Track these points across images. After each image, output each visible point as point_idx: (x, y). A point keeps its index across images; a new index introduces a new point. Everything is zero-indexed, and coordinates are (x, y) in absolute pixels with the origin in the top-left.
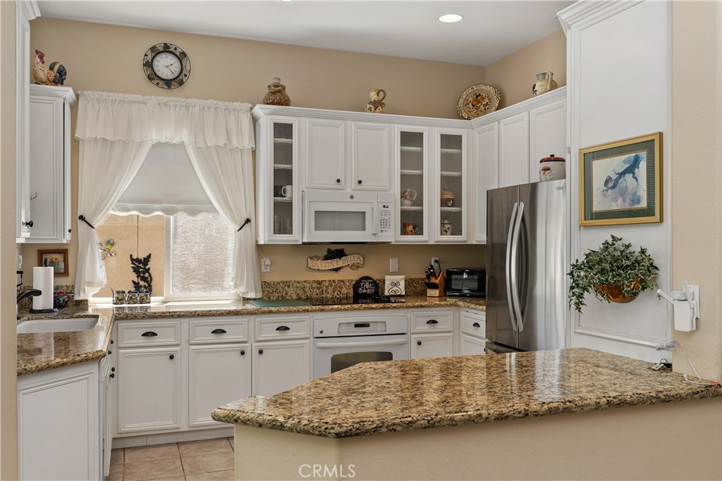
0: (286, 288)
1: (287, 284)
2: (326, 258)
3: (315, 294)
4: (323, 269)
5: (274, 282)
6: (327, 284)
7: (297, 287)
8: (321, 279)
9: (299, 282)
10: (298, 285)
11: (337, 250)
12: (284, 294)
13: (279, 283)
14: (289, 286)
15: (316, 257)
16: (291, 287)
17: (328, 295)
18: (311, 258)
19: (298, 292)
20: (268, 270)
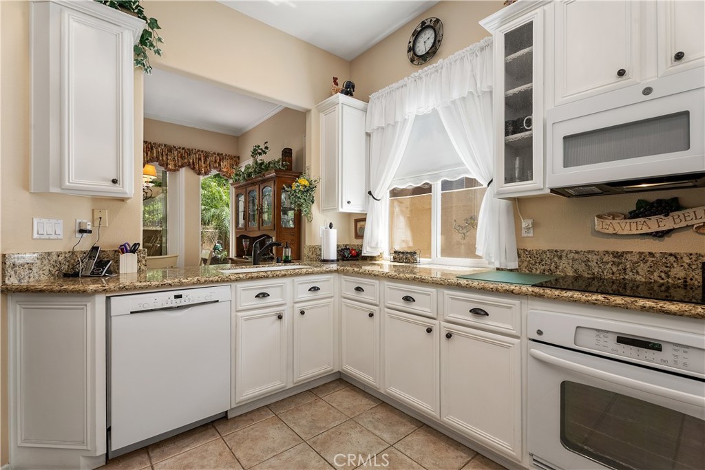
0: (556, 259)
1: (559, 254)
2: (633, 215)
3: (609, 271)
4: (625, 233)
5: (537, 251)
6: (635, 258)
7: (574, 259)
8: (620, 250)
9: (577, 252)
10: (576, 256)
11: (659, 201)
12: (552, 267)
13: (544, 252)
14: (560, 257)
15: (609, 214)
16: (564, 258)
17: (638, 278)
18: (599, 217)
19: (576, 266)
20: (531, 235)
